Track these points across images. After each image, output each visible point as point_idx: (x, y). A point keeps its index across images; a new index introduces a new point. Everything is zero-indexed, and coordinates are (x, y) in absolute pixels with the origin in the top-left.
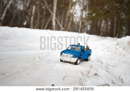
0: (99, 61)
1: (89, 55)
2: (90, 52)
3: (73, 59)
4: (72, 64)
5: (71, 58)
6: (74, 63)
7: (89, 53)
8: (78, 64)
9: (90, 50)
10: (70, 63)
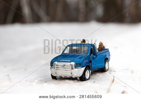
0: (126, 69)
1: (107, 60)
2: (107, 54)
3: (77, 70)
4: (76, 81)
5: (72, 69)
6: (78, 79)
7: (106, 56)
8: (88, 80)
9: (106, 51)
10: (71, 79)
